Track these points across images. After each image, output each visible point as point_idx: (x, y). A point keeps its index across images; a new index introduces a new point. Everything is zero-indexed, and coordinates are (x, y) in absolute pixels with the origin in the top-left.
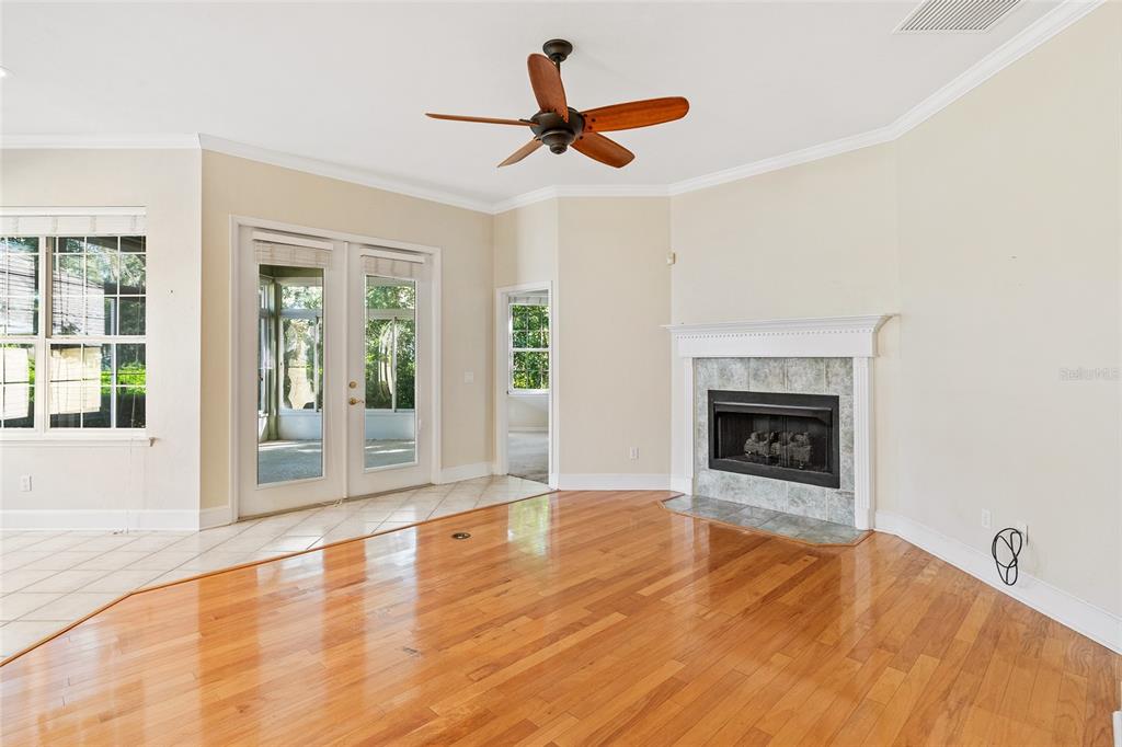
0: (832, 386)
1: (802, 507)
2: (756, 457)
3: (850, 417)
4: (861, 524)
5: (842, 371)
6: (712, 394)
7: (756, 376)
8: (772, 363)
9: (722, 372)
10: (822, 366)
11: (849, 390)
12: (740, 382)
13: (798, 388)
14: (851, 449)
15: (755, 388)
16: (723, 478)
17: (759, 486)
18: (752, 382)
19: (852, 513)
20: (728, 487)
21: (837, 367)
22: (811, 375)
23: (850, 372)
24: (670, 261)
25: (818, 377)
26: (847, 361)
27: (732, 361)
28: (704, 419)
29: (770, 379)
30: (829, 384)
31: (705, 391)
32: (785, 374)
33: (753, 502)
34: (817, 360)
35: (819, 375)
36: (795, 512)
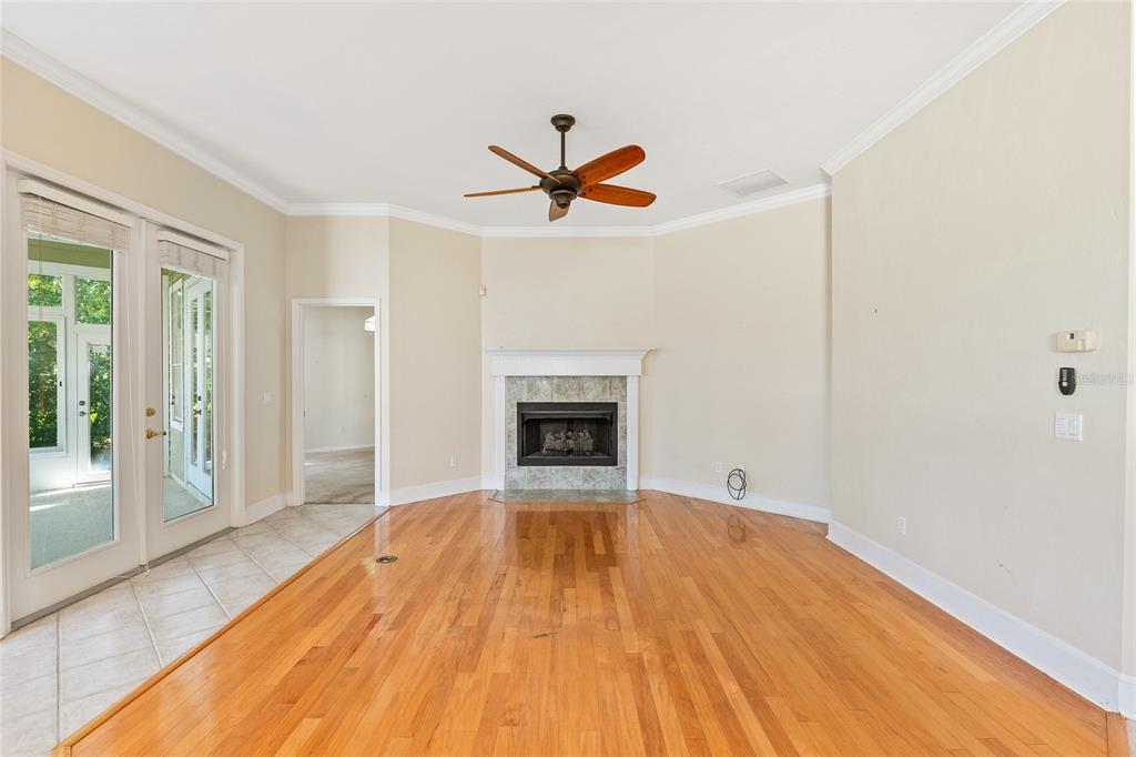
0: (614, 396)
1: (592, 483)
2: (553, 451)
3: (625, 416)
4: (631, 486)
5: (620, 385)
6: (520, 405)
7: (558, 390)
8: (571, 380)
9: (530, 388)
10: (607, 382)
11: (624, 398)
12: (545, 395)
13: (590, 398)
14: (625, 438)
15: (557, 399)
16: (530, 471)
17: (560, 474)
18: (555, 395)
19: (625, 481)
20: (534, 478)
21: (616, 383)
22: (599, 389)
23: (625, 387)
24: (482, 293)
25: (604, 391)
26: (623, 378)
27: (538, 379)
28: (514, 426)
29: (570, 392)
30: (611, 394)
31: (515, 402)
32: (581, 389)
33: (555, 487)
34: (604, 378)
35: (604, 388)
36: (587, 487)
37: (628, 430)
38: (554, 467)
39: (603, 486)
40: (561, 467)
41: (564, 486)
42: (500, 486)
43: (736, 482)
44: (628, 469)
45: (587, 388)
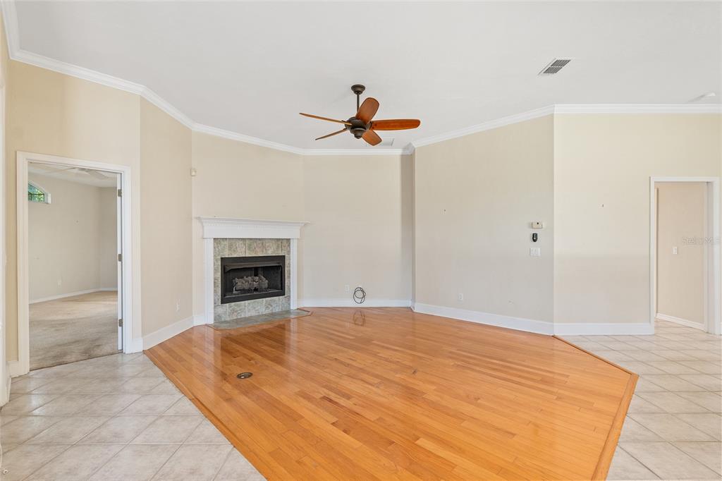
0: (283, 252)
1: (271, 308)
3: (289, 264)
4: (293, 307)
6: (222, 259)
7: (249, 248)
8: (257, 240)
9: (230, 247)
10: (280, 243)
11: (289, 252)
12: (240, 251)
13: (269, 253)
14: (289, 277)
15: (248, 256)
16: (231, 307)
17: (250, 305)
18: (246, 252)
19: (289, 304)
20: (234, 311)
21: (285, 242)
22: (275, 247)
23: (289, 245)
25: (277, 248)
26: (288, 240)
28: (219, 275)
29: (257, 249)
30: (282, 250)
31: (219, 257)
32: (264, 247)
33: (248, 315)
34: (278, 240)
35: (278, 246)
36: (268, 311)
37: (291, 273)
38: (246, 302)
39: (277, 310)
40: (252, 301)
41: (253, 313)
42: (211, 321)
43: (359, 294)
44: (291, 297)
45: (268, 246)
